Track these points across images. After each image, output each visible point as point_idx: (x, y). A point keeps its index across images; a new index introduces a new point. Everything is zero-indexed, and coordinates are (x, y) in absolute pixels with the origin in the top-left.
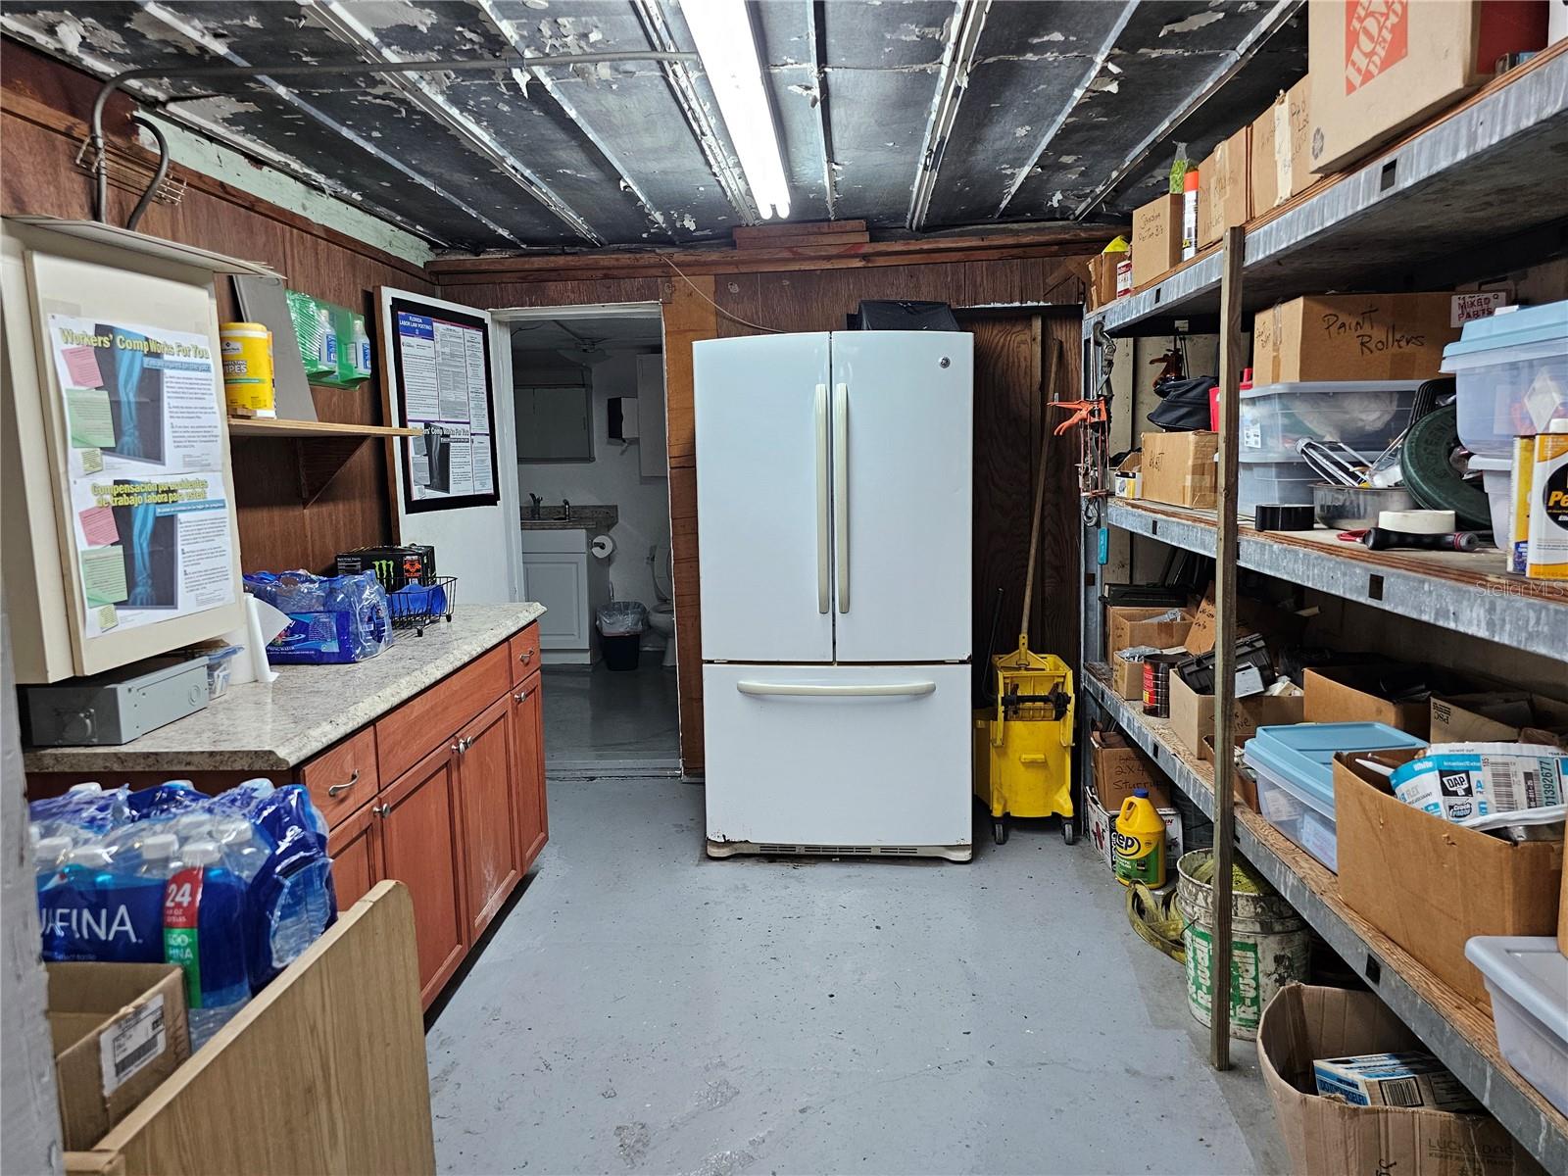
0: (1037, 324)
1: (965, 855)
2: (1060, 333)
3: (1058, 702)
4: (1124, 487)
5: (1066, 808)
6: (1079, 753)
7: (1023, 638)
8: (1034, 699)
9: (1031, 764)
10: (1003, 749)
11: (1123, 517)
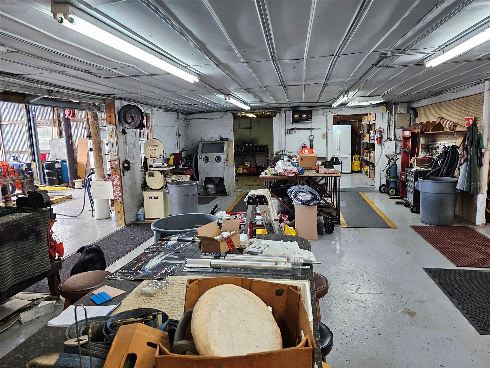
0: (357, 122)
1: (350, 173)
2: (360, 123)
3: (359, 159)
4: (365, 138)
5: (360, 170)
6: (361, 164)
7: (356, 154)
8: (357, 159)
9: (356, 165)
10: (354, 164)
11: (365, 141)
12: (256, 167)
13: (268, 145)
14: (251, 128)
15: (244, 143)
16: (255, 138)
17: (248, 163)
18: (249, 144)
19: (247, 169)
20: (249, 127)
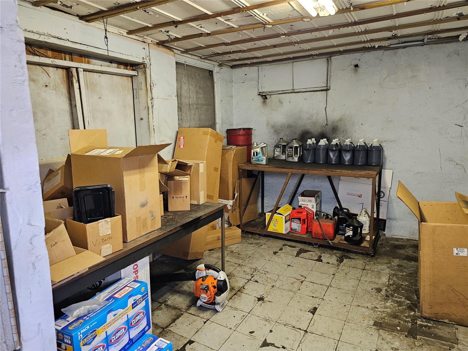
12: (335, 214)
13: (383, 145)
14: (327, 90)
15: (304, 136)
16: (340, 120)
17: (310, 201)
18: (318, 141)
19: (304, 220)
20: (322, 84)
